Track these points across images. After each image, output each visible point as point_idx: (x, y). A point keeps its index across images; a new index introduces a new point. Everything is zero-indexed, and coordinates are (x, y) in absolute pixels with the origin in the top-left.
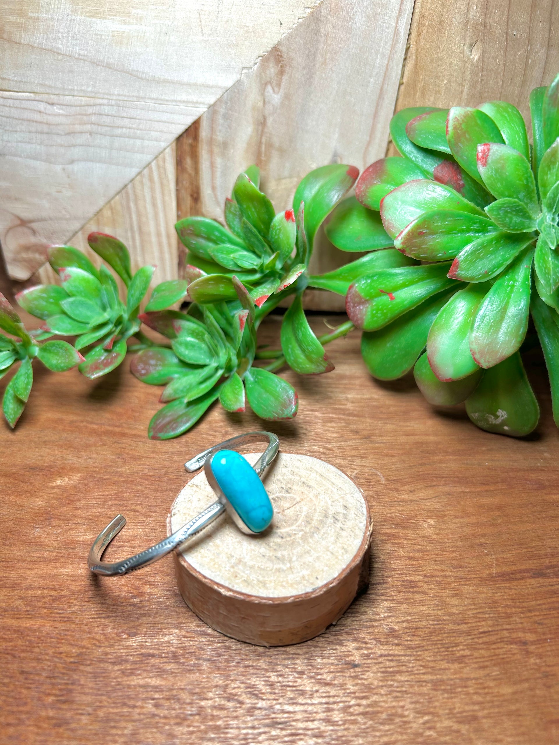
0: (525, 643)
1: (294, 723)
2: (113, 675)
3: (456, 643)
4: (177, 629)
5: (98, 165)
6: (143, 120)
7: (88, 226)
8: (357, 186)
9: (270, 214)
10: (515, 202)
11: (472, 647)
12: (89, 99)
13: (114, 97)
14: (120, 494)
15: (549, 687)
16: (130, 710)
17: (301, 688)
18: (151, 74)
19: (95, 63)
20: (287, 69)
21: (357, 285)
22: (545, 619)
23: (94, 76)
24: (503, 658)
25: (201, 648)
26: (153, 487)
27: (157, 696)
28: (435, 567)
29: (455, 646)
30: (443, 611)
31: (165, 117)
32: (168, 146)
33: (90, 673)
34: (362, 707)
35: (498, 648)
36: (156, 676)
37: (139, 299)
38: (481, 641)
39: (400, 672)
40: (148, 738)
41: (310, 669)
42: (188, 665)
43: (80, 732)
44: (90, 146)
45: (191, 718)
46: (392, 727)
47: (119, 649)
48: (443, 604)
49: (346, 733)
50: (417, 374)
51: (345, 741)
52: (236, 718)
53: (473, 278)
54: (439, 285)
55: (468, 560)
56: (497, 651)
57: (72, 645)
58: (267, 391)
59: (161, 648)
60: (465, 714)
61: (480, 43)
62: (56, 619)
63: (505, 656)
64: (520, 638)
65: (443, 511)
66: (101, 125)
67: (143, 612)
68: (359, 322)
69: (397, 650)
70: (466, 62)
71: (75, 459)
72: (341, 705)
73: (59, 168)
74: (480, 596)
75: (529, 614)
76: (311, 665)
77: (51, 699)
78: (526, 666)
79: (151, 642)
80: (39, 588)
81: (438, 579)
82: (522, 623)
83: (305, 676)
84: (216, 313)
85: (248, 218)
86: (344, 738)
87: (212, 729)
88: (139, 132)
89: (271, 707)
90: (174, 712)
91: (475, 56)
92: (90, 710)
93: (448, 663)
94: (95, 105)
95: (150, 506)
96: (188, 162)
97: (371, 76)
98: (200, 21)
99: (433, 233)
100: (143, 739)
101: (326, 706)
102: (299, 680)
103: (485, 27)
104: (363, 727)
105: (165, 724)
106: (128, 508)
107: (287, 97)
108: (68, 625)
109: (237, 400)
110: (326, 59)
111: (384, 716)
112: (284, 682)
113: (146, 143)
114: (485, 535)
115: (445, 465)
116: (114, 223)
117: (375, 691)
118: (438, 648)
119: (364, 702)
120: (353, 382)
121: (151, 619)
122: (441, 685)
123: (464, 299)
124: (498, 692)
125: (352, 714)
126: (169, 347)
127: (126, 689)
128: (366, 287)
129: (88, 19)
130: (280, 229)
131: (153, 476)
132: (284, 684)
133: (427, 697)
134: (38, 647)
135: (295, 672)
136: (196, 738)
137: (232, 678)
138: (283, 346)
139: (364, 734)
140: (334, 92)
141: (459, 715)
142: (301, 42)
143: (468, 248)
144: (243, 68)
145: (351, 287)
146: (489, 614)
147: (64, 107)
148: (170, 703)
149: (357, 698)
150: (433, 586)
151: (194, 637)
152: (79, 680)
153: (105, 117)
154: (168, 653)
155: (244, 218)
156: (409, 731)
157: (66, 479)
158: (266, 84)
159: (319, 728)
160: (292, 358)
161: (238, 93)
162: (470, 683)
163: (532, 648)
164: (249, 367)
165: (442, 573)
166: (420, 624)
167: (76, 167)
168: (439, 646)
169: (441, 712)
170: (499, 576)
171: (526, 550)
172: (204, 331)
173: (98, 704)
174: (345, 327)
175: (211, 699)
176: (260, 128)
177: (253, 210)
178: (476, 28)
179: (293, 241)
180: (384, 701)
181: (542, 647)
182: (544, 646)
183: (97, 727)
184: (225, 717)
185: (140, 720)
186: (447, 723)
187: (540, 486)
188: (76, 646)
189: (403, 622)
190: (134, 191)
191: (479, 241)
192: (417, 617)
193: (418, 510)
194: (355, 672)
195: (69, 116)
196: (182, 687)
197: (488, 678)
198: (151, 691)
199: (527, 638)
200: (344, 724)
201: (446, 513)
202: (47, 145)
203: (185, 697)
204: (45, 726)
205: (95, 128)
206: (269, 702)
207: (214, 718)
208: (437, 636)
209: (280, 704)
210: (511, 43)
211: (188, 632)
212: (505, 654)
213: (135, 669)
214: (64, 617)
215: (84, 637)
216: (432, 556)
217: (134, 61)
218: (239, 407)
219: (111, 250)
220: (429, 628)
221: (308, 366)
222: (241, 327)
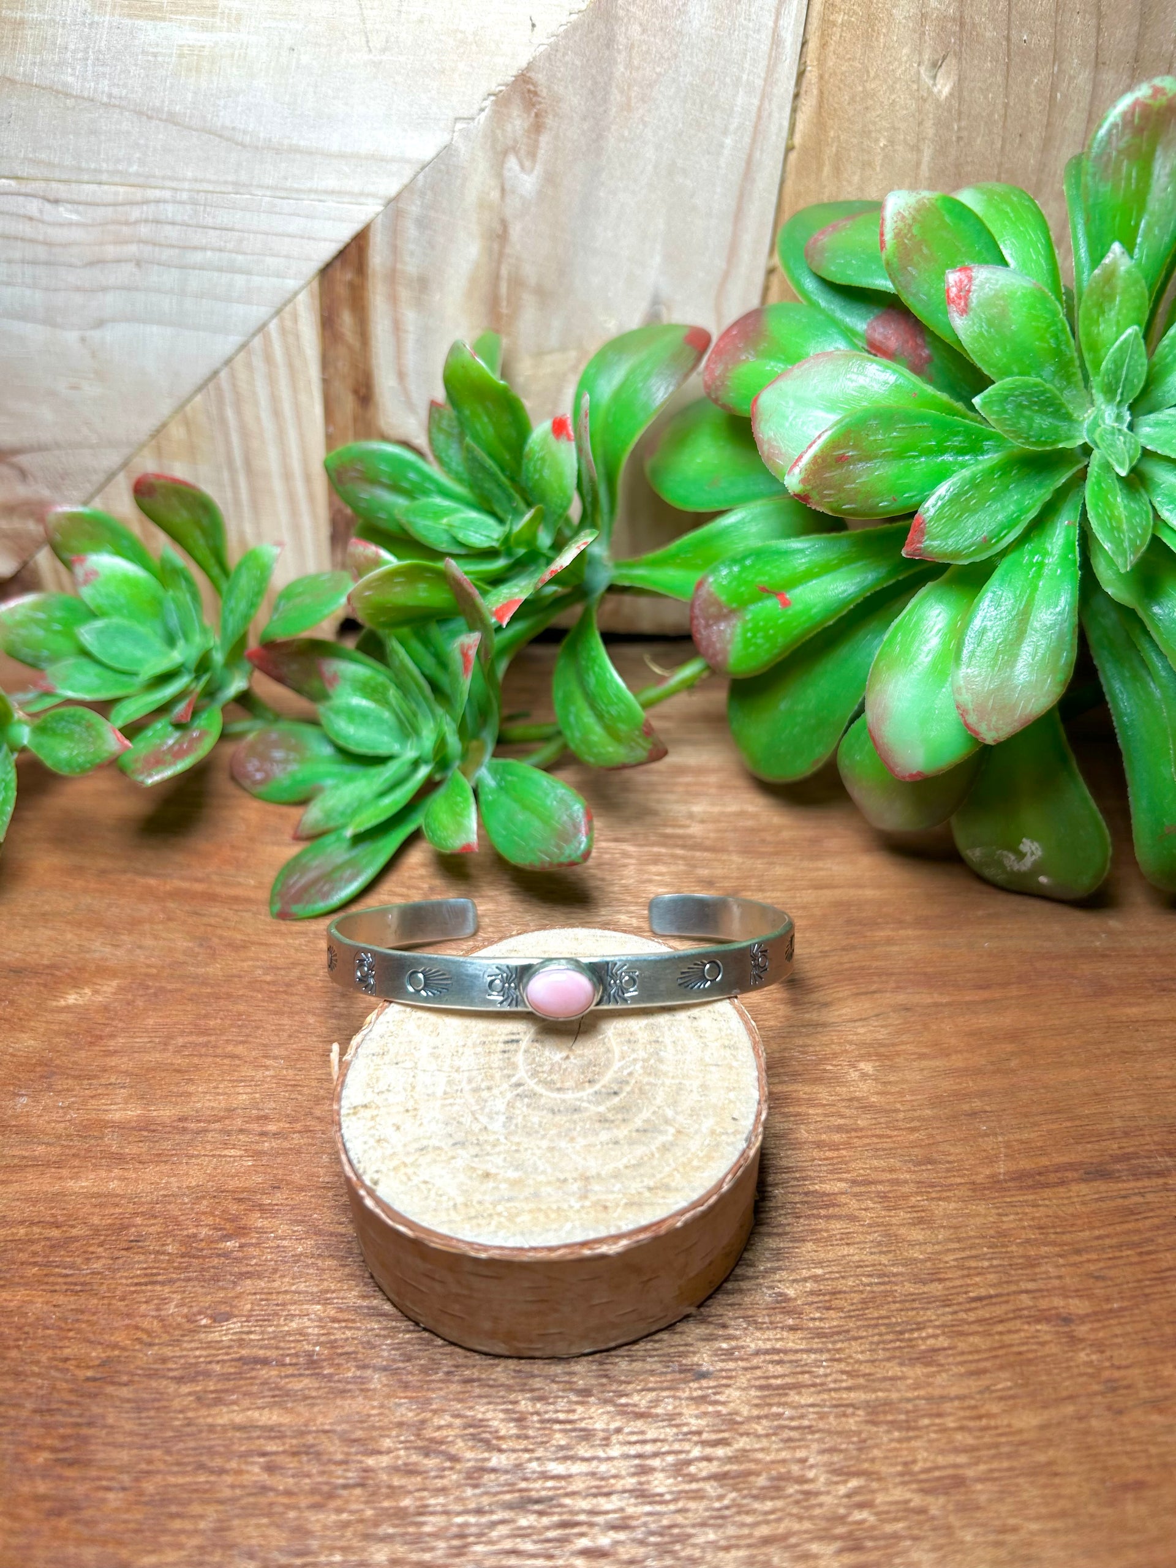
0: (1067, 1320)
1: (567, 1501)
2: (176, 1404)
3: (918, 1323)
4: (318, 1303)
5: (155, 329)
6: (249, 232)
7: (137, 460)
8: (707, 367)
9: (522, 429)
10: (1036, 385)
11: (954, 1330)
12: (133, 189)
13: (186, 185)
14: (202, 1022)
15: (1120, 1412)
16: (213, 1478)
17: (583, 1425)
18: (262, 135)
19: (144, 114)
20: (549, 121)
21: (711, 580)
22: (1109, 1268)
23: (142, 142)
24: (1020, 1353)
25: (368, 1342)
26: (272, 1006)
27: (271, 1447)
28: (875, 1163)
29: (918, 1329)
30: (891, 1256)
31: (295, 225)
32: (302, 288)
33: (128, 1401)
34: (715, 1463)
35: (1009, 1332)
36: (271, 1406)
37: (247, 618)
38: (972, 1317)
39: (797, 1387)
40: (249, 1538)
41: (603, 1385)
42: (339, 1381)
43: (103, 1527)
44: (137, 289)
45: (345, 1493)
46: (779, 1504)
47: (192, 1349)
48: (891, 1240)
49: (679, 1519)
50: (844, 763)
51: (678, 1535)
52: (443, 1490)
53: (957, 554)
54: (882, 571)
55: (946, 1147)
56: (1007, 1339)
57: (91, 1342)
58: (525, 807)
59: (282, 1345)
60: (937, 1474)
61: (952, 61)
62: (57, 1288)
63: (1024, 1348)
64: (1056, 1308)
65: (893, 1045)
66: (161, 245)
67: (244, 1269)
68: (719, 658)
69: (793, 1341)
70: (925, 100)
71: (108, 949)
72: (670, 1459)
73: (71, 337)
74: (972, 1221)
75: (1077, 1259)
76: (606, 1376)
77: (42, 1457)
78: (1068, 1368)
79: (262, 1333)
80: (22, 1222)
81: (880, 1188)
82: (1060, 1277)
83: (592, 1399)
84: (417, 646)
85: (476, 437)
86: (676, 1531)
87: (389, 1516)
88: (240, 257)
89: (519, 1466)
90: (307, 1481)
91: (944, 87)
92: (126, 1479)
93: (901, 1364)
94: (146, 202)
95: (265, 1045)
96: (346, 319)
97: (725, 132)
98: (363, 21)
99: (868, 458)
100: (239, 1540)
101: (637, 1462)
102: (580, 1409)
103: (962, 25)
104: (717, 1505)
105: (288, 1507)
106: (219, 1051)
107: (550, 179)
108: (83, 1300)
109: (460, 827)
110: (629, 99)
111: (762, 1481)
112: (546, 1412)
113: (257, 280)
114: (983, 1094)
115: (896, 949)
116: (192, 452)
117: (743, 1428)
118: (880, 1335)
119: (720, 1452)
120: (703, 779)
121: (263, 1284)
122: (885, 1413)
123: (940, 600)
124: (1009, 1426)
125: (693, 1478)
126: (313, 721)
127: (204, 1435)
128: (730, 583)
129: (127, 21)
130: (543, 459)
131: (273, 983)
132: (547, 1416)
133: (855, 1439)
134: (18, 1347)
135: (572, 1390)
136: (355, 1534)
137: (434, 1407)
138: (558, 709)
139: (720, 1521)
140: (650, 168)
141: (923, 1476)
142: (578, 63)
143: (943, 490)
144: (457, 119)
145: (700, 585)
146: (992, 1259)
147: (81, 208)
148: (300, 1462)
149: (704, 1443)
150: (870, 1204)
151: (353, 1321)
152: (103, 1417)
153: (168, 228)
154: (296, 1355)
155: (468, 440)
156: (817, 1511)
157: (87, 991)
158: (505, 153)
159: (622, 1510)
160: (577, 734)
161: (448, 173)
162: (948, 1407)
163: (1082, 1330)
164: (487, 758)
165: (889, 1176)
166: (841, 1285)
167: (110, 335)
168: (883, 1329)
169: (885, 1470)
170: (1013, 1179)
171: (1069, 1124)
172: (387, 682)
173: (143, 1466)
174: (690, 670)
175: (389, 1452)
176: (496, 246)
177: (485, 419)
178: (943, 29)
179: (571, 481)
180: (762, 1450)
181: (1104, 1327)
182: (1109, 1326)
183: (139, 1516)
184: (418, 1490)
185: (234, 1500)
186: (898, 1494)
187: (1101, 990)
188: (100, 1343)
189: (805, 1280)
190: (234, 385)
191: (966, 473)
192: (835, 1269)
193: (840, 1044)
194: (700, 1388)
195: (92, 225)
196: (327, 1427)
197: (987, 1395)
198: (259, 1438)
199: (1073, 1309)
200: (675, 1500)
201: (898, 1048)
202: (47, 289)
203: (335, 1449)
204: (28, 1513)
205: (147, 250)
206: (515, 1455)
207: (394, 1492)
208: (877, 1308)
209: (538, 1459)
210: (1018, 59)
211: (340, 1310)
212: (1023, 1344)
213: (226, 1391)
214: (76, 1284)
215: (116, 1325)
216: (868, 1141)
217: (225, 107)
218: (464, 842)
219: (184, 514)
220: (862, 1292)
221: (611, 749)
222: (466, 669)
